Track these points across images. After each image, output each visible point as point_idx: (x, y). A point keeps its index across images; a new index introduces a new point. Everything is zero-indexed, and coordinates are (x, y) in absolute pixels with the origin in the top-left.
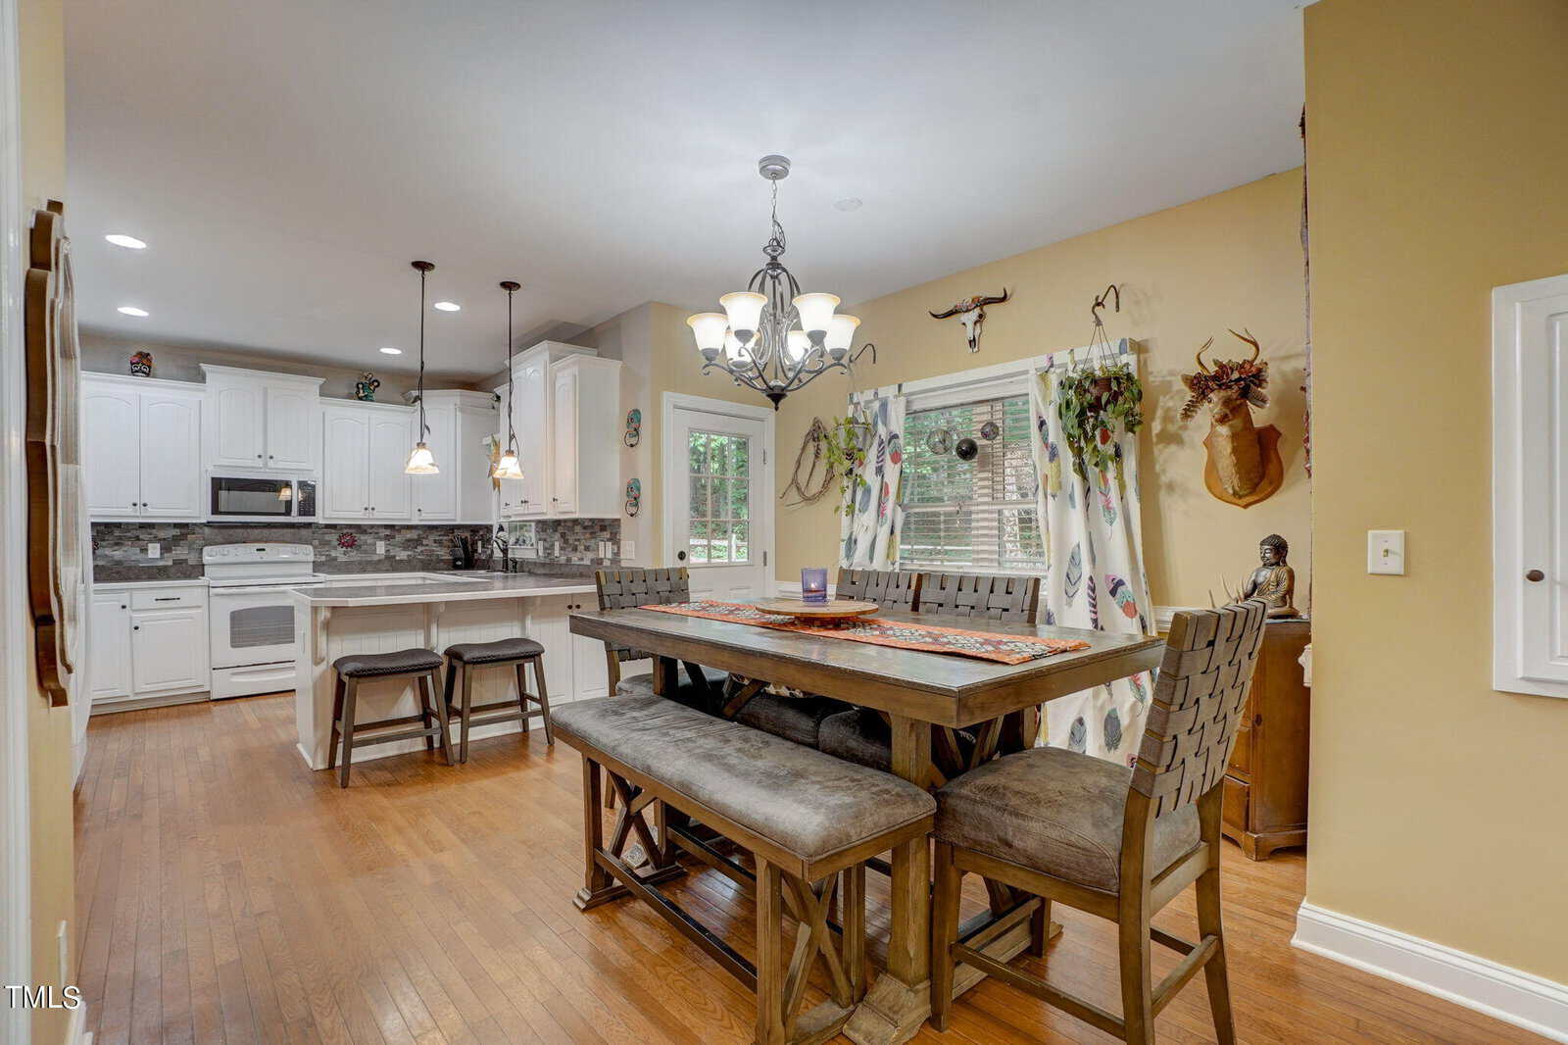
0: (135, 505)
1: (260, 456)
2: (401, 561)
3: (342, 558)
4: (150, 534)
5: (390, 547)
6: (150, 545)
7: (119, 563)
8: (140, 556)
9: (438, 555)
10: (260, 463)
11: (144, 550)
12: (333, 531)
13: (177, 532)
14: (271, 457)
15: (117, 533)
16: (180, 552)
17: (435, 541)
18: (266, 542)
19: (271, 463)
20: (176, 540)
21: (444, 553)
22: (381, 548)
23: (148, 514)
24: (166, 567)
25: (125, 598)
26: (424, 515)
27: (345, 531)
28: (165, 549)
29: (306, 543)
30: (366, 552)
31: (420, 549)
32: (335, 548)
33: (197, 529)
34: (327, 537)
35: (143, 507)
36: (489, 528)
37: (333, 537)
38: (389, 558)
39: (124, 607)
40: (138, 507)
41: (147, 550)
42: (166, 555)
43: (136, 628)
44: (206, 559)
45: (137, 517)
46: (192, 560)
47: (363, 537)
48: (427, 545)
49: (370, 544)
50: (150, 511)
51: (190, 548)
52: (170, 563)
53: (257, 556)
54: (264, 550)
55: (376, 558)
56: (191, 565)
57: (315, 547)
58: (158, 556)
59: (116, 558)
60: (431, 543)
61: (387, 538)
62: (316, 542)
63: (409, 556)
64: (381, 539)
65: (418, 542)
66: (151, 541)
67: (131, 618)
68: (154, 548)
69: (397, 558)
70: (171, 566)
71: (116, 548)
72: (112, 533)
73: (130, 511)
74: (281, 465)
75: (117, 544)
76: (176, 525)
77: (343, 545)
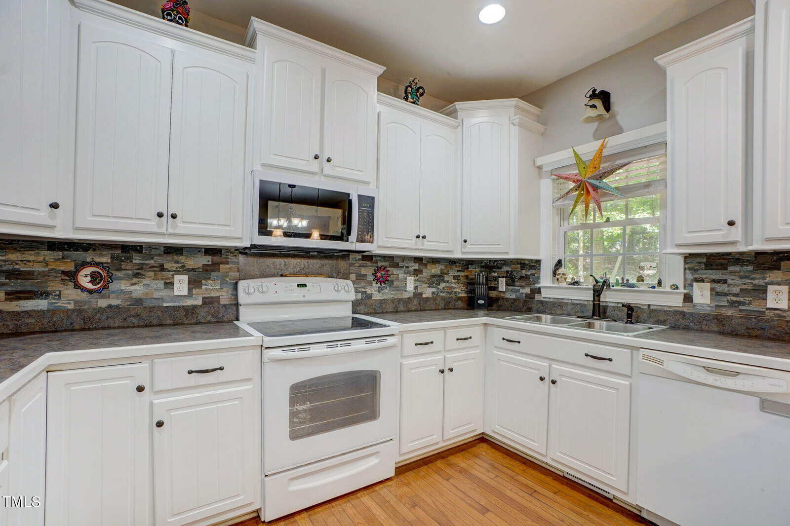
0: (160, 215)
1: (316, 157)
2: (427, 298)
3: (377, 296)
4: (177, 262)
5: (418, 283)
6: (177, 277)
7: (139, 301)
8: (164, 293)
9: (455, 293)
10: (314, 166)
11: (169, 284)
12: (369, 264)
13: (207, 260)
14: (329, 160)
15: (137, 259)
16: (212, 288)
17: (454, 277)
18: (306, 275)
19: (328, 169)
20: (208, 271)
21: (460, 290)
22: (410, 283)
23: (177, 231)
24: (195, 307)
25: (140, 373)
26: (469, 247)
27: (380, 264)
28: (194, 283)
29: (346, 277)
30: (397, 289)
31: (442, 285)
32: (370, 284)
33: (231, 258)
34: (363, 271)
35: (170, 220)
36: (535, 264)
37: (368, 271)
38: (418, 295)
39: (140, 389)
40: (164, 219)
41: (172, 284)
42: (194, 291)
43: (160, 424)
44: (242, 298)
45: (163, 234)
46: (225, 297)
47: (395, 271)
48: (448, 281)
49: (401, 280)
50: (180, 226)
51: (223, 282)
52: (199, 302)
53: (298, 294)
54: (305, 285)
55: (406, 296)
56: (224, 306)
57: (354, 283)
58: (185, 292)
59: (134, 295)
60: (450, 279)
61: (417, 272)
62: (353, 276)
63: (433, 293)
64: (409, 273)
65: (440, 278)
66: (178, 272)
67: (151, 404)
68: (181, 282)
69: (424, 296)
70: (201, 306)
71: (135, 280)
72: (130, 259)
73: (153, 224)
74: (338, 172)
75: (136, 275)
76: (210, 251)
77: (377, 280)
